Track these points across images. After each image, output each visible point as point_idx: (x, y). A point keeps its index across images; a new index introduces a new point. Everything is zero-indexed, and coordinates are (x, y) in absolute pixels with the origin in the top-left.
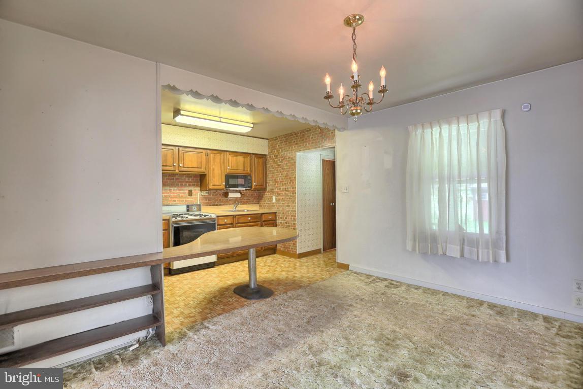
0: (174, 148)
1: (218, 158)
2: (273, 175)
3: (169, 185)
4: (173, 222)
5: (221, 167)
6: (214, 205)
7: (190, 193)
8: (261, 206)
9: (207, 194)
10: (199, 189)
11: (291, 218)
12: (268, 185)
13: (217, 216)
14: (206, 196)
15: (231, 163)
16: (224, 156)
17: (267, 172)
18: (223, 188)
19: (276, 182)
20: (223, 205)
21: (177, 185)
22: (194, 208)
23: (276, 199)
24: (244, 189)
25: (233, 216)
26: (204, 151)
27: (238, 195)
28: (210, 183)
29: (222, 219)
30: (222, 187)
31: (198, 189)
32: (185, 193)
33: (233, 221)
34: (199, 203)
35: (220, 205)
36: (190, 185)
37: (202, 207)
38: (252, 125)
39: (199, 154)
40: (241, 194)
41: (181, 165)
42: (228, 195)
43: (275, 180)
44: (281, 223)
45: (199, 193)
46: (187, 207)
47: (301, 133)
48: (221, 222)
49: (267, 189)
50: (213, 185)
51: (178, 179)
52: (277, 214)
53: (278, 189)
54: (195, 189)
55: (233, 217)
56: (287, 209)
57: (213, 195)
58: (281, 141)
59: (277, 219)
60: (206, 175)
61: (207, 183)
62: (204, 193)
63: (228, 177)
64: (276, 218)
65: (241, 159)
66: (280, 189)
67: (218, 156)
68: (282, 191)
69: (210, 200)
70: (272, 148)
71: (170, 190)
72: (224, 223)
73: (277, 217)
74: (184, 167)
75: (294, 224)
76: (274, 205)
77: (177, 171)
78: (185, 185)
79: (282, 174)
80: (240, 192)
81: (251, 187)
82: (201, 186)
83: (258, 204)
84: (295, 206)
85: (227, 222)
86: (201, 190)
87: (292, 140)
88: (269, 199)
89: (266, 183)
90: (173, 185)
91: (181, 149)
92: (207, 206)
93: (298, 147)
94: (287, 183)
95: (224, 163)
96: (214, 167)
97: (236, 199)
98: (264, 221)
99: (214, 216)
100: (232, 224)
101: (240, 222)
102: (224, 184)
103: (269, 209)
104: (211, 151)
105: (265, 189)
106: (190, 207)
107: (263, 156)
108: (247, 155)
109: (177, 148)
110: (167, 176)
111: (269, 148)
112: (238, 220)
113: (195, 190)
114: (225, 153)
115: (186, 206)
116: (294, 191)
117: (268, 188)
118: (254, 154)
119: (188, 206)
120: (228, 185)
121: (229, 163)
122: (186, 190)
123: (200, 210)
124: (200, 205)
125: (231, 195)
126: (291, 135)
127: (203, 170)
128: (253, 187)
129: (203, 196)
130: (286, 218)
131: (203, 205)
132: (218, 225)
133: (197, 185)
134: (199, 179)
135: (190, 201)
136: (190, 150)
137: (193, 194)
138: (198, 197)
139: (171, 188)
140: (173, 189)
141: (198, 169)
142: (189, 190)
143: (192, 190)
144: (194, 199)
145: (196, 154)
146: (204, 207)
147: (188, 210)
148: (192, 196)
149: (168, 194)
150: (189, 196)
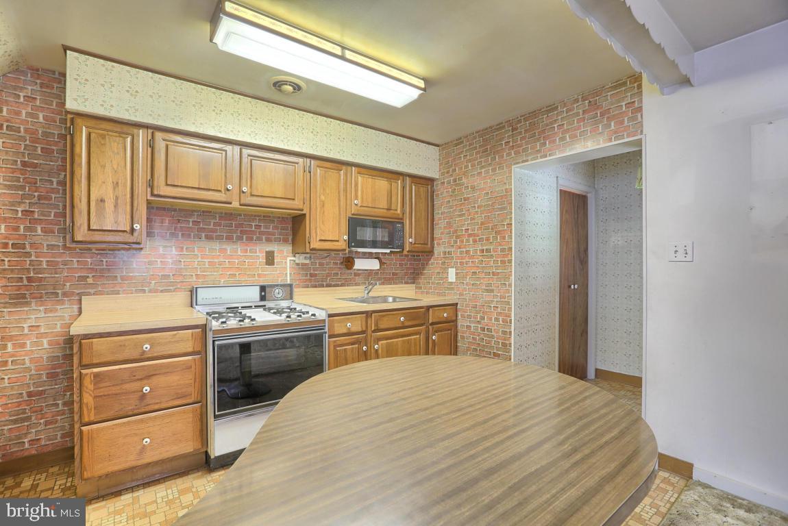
0: (229, 148)
1: (335, 178)
2: (449, 223)
3: (219, 238)
4: (215, 332)
5: (339, 200)
6: (322, 286)
7: (270, 259)
8: (421, 288)
9: (307, 262)
10: (290, 248)
11: (497, 319)
12: (438, 244)
13: (330, 316)
14: (306, 264)
15: (362, 192)
16: (346, 174)
17: (436, 217)
18: (344, 247)
19: (457, 237)
20: (342, 285)
21: (240, 238)
22: (278, 292)
23: (457, 274)
24: (388, 251)
25: (366, 313)
26: (301, 160)
27: (374, 265)
28: (313, 234)
29: (339, 322)
30: (342, 245)
31: (288, 249)
32: (258, 257)
33: (367, 327)
34: (289, 283)
35: (334, 286)
36: (268, 240)
37: (295, 290)
38: (422, 84)
39: (290, 168)
40: (381, 263)
41: (244, 189)
42: (353, 263)
43: (456, 231)
44: (469, 327)
45: (289, 259)
46: (261, 292)
47: (526, 120)
48: (339, 329)
49: (436, 252)
50: (320, 240)
51: (241, 225)
52: (459, 307)
53: (462, 253)
54: (282, 248)
55: (367, 317)
56: (487, 297)
57: (321, 264)
58: (470, 145)
59: (459, 317)
60: (305, 215)
61: (308, 235)
62: (300, 259)
63: (355, 223)
64: (457, 316)
65: (382, 184)
66: (467, 252)
67: (332, 174)
68: (472, 257)
69: (316, 275)
70: (447, 164)
71: (222, 250)
72: (345, 331)
73: (459, 314)
74: (252, 195)
75: (504, 333)
76: (451, 286)
77: (236, 204)
78: (259, 239)
79: (473, 219)
80: (377, 256)
81: (402, 247)
82: (294, 243)
83: (414, 283)
84: (508, 291)
85: (354, 329)
86: (295, 253)
87: (501, 140)
88: (439, 273)
89: (433, 239)
90: (229, 238)
91: (246, 151)
92: (307, 287)
93: (517, 153)
94: (488, 239)
95: (346, 190)
96: (323, 198)
97: (369, 273)
98: (433, 324)
99: (321, 315)
100: (363, 332)
101: (382, 326)
102: (346, 237)
103: (439, 294)
104: (318, 162)
105: (431, 252)
106: (267, 290)
107: (429, 181)
108: (393, 176)
109: (237, 149)
110: (215, 218)
111: (440, 165)
112: (376, 325)
113: (282, 252)
114: (349, 168)
115: (258, 289)
116: (504, 256)
117: (438, 250)
118: (411, 176)
119: (263, 288)
120: (354, 241)
121: (356, 191)
122: (260, 250)
123: (291, 298)
124: (291, 286)
125: (360, 264)
126: (498, 130)
127: (297, 204)
128: (407, 248)
129: (298, 264)
130: (483, 318)
131: (298, 286)
132: (330, 337)
133: (285, 241)
134: (290, 226)
135: (269, 276)
136: (269, 154)
137: (275, 261)
138: (286, 268)
139: (224, 247)
140: (229, 248)
141: (287, 201)
142: (266, 252)
143: (273, 252)
144: (278, 272)
145: (281, 166)
146: (301, 289)
147: (263, 298)
148: (273, 264)
149: (216, 260)
150: (267, 264)
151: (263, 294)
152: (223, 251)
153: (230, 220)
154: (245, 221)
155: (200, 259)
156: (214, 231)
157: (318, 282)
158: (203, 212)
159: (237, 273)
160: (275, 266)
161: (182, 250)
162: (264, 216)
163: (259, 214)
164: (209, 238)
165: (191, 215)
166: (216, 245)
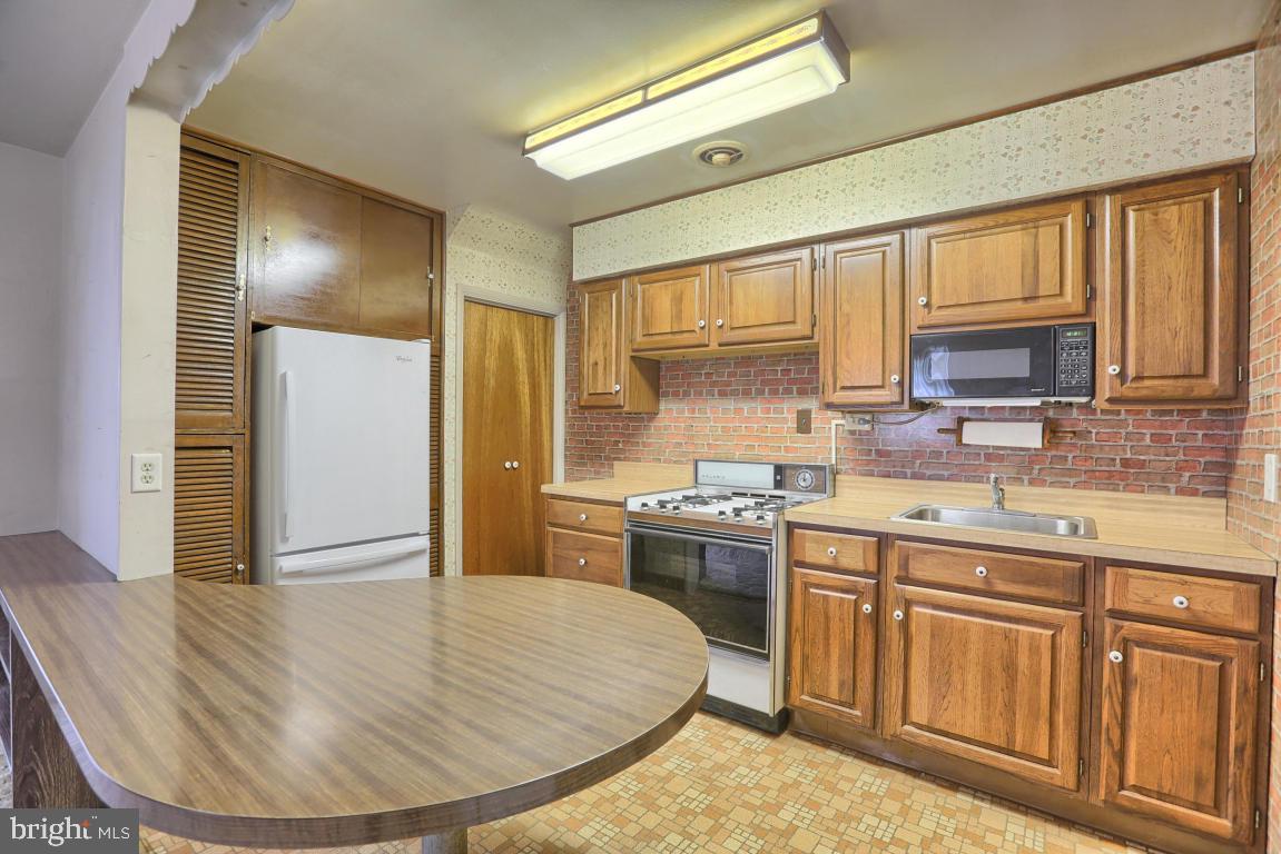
3: (735, 393)
7: (804, 423)
13: (794, 525)
15: (943, 275)
16: (901, 249)
18: (895, 399)
21: (760, 392)
22: (806, 479)
25: (876, 534)
26: (805, 252)
28: (828, 378)
30: (890, 393)
32: (785, 420)
33: (879, 565)
34: (832, 464)
36: (801, 392)
37: (843, 478)
39: (789, 269)
42: (961, 434)
45: (835, 423)
46: (776, 474)
48: (814, 554)
50: (842, 388)
51: (762, 372)
55: (879, 545)
60: (818, 346)
61: (822, 380)
62: (855, 423)
72: (826, 561)
74: (732, 329)
78: (788, 391)
81: (1088, 391)
90: (747, 393)
92: (868, 474)
95: (901, 282)
100: (869, 574)
102: (896, 379)
104: (838, 244)
106: (788, 472)
110: (729, 365)
113: (819, 410)
114: (909, 233)
115: (772, 467)
119: (781, 469)
122: (789, 409)
123: (825, 490)
127: (800, 329)
128: (1105, 392)
129: (850, 432)
131: (850, 472)
132: (797, 564)
135: (800, 450)
136: (753, 260)
137: (813, 426)
138: (830, 438)
139: (740, 405)
140: (746, 406)
141: (782, 328)
142: (798, 411)
143: (809, 412)
144: (817, 445)
145: (773, 272)
146: (854, 478)
147: (778, 484)
148: (810, 432)
149: (731, 425)
150: (798, 432)
151: (779, 478)
152: (738, 411)
153: (747, 367)
154: (768, 365)
155: (712, 424)
156: (728, 384)
157: (894, 467)
158: (717, 359)
159: (756, 444)
160: (813, 434)
161: (693, 412)
162: (795, 355)
163: (788, 351)
164: (723, 394)
165: (703, 366)
166: (730, 404)
